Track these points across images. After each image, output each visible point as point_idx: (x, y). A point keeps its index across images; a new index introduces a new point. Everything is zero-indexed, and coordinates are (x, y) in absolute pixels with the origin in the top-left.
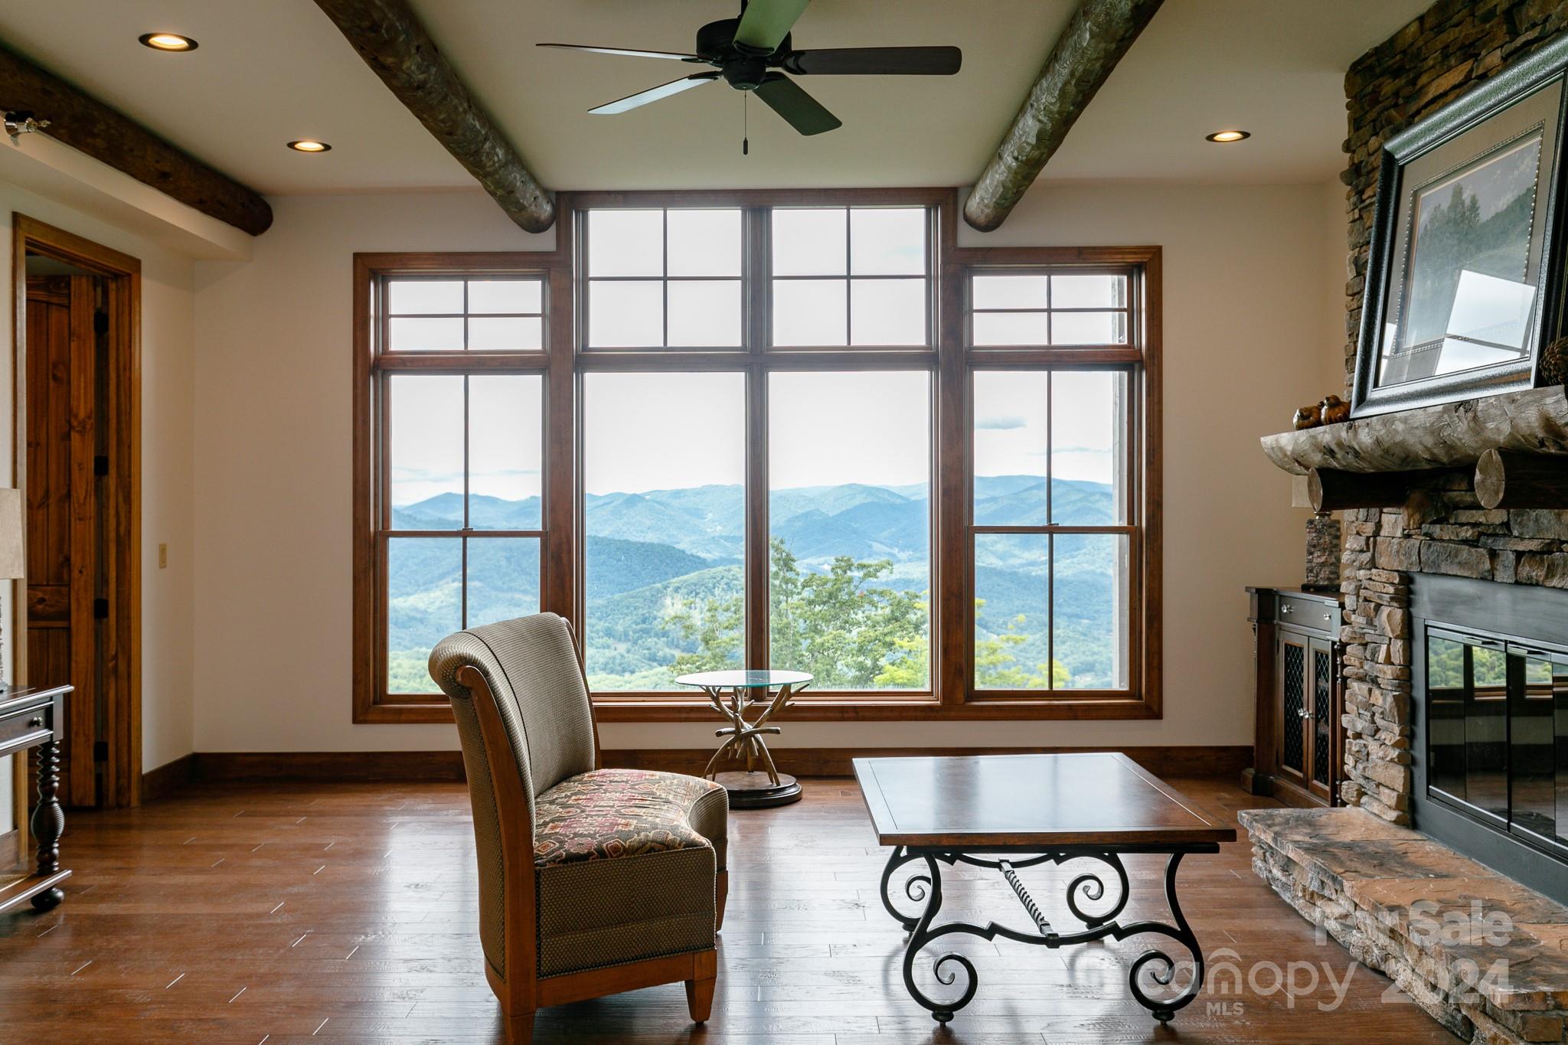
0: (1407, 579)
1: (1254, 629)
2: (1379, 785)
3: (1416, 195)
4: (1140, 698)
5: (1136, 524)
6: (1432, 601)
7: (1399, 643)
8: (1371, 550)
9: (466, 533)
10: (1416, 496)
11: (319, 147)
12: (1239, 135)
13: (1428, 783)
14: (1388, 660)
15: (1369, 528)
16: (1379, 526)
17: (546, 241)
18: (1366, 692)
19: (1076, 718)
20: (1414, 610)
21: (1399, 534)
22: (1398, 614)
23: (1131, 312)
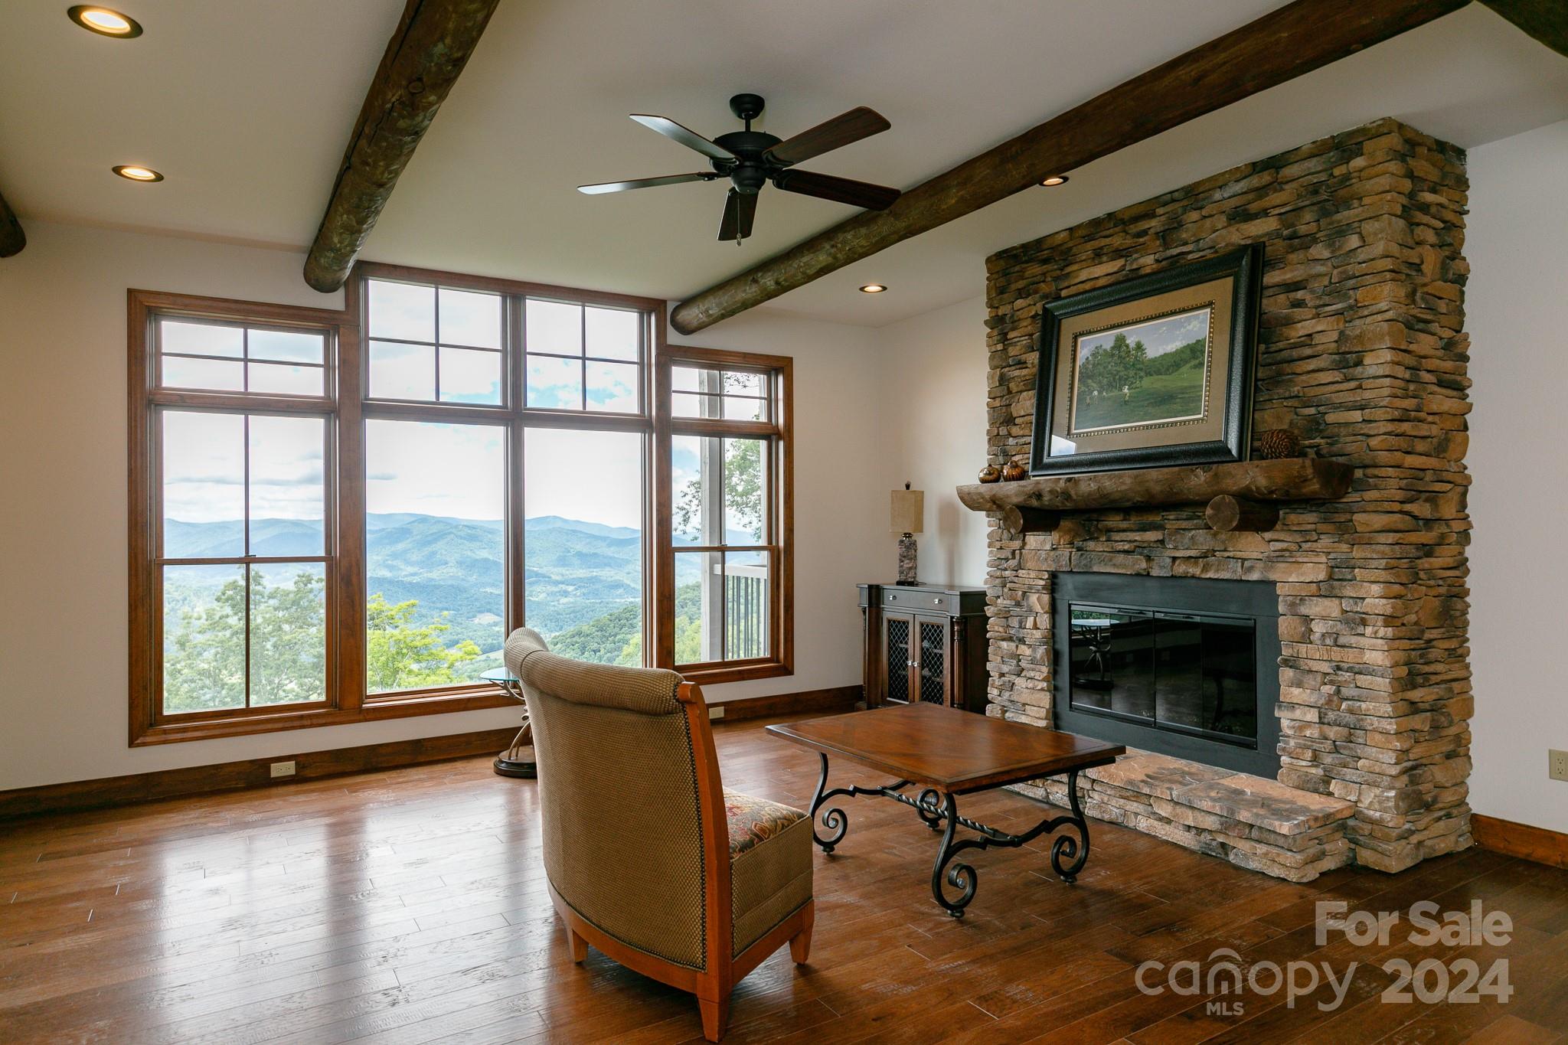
0: (1054, 576)
1: (864, 612)
2: (1024, 705)
3: (1076, 338)
4: (778, 661)
5: (774, 544)
6: (1075, 588)
7: (1046, 616)
8: (1017, 557)
9: (248, 560)
10: (1065, 524)
11: (152, 176)
12: (880, 288)
13: (1071, 701)
14: (1036, 627)
15: (1017, 544)
16: (1024, 544)
17: (335, 301)
18: (1014, 648)
19: (742, 679)
20: (1057, 596)
21: (1048, 547)
22: (1046, 598)
23: (770, 401)
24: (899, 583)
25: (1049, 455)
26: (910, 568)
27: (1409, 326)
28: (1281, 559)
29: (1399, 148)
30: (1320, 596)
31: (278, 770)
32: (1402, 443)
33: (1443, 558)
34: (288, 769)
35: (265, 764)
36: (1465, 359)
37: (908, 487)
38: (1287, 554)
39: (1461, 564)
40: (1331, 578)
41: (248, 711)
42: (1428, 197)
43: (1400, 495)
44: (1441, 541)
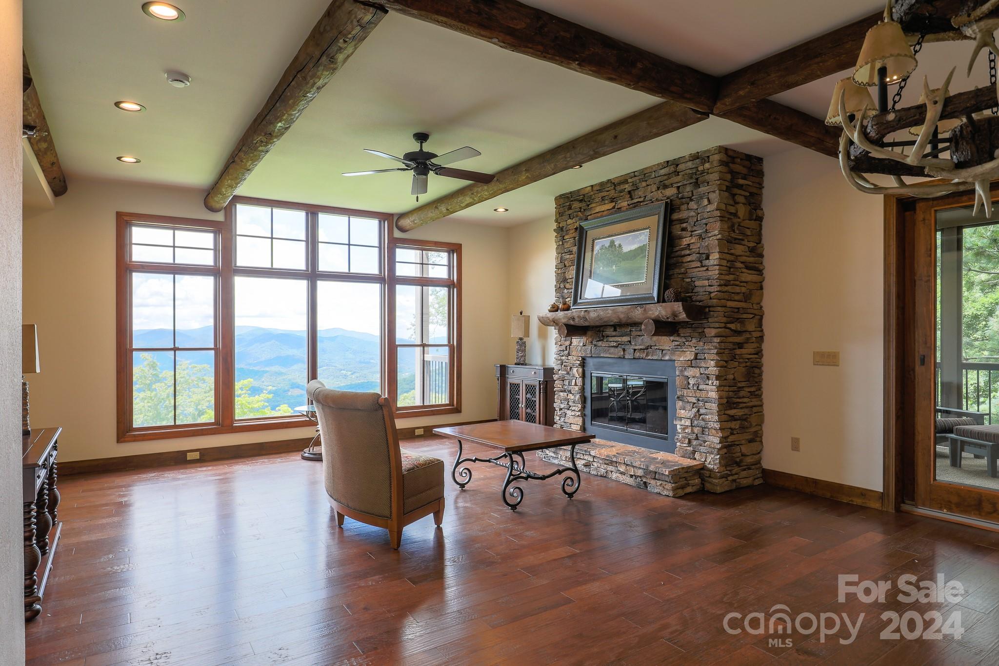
0: (584, 359)
1: (498, 379)
2: (571, 424)
3: (593, 241)
4: (453, 406)
5: (451, 343)
6: (594, 365)
7: (581, 379)
8: (568, 350)
9: (175, 349)
10: (589, 333)
11: (134, 160)
12: (504, 210)
13: (591, 421)
14: (576, 385)
15: (568, 343)
16: (571, 343)
17: (220, 217)
18: (566, 395)
19: (434, 415)
20: (585, 369)
21: (581, 345)
22: (580, 370)
23: (450, 266)
24: (516, 364)
25: (580, 298)
26: (522, 356)
27: (729, 242)
28: (677, 350)
29: (725, 159)
30: (692, 367)
31: (190, 456)
32: (726, 296)
33: (749, 349)
34: (196, 456)
35: (184, 453)
36: (761, 256)
37: (521, 313)
38: (679, 347)
39: (759, 353)
40: (696, 358)
41: (175, 426)
42: (741, 182)
43: (724, 320)
44: (747, 341)
